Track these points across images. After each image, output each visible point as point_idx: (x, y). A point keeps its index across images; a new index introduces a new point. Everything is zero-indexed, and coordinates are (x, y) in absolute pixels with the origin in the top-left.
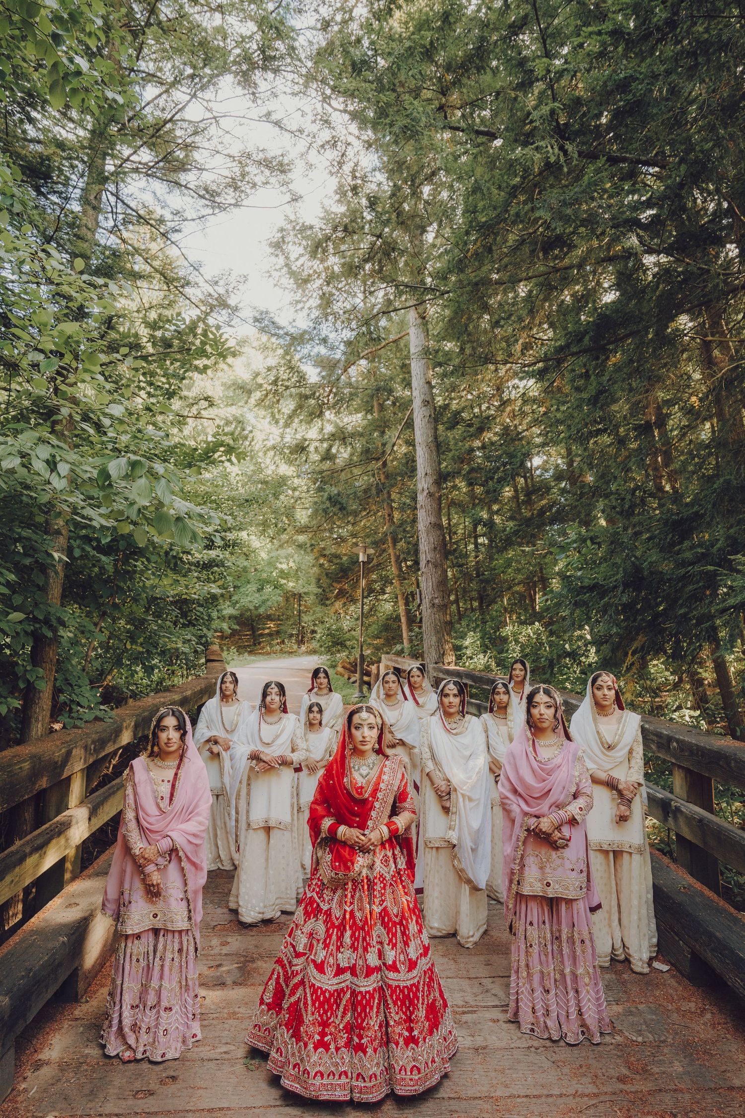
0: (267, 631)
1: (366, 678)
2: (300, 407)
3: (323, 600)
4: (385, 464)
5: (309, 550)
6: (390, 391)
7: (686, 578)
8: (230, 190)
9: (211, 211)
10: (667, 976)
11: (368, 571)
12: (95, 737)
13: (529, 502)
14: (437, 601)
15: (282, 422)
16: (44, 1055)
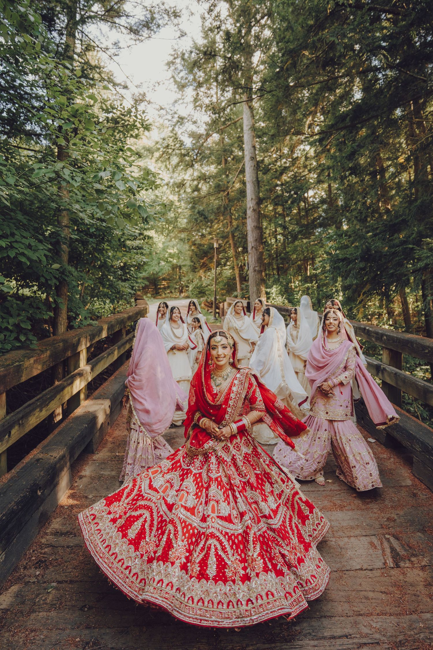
0: (162, 286)
1: (217, 311)
2: (181, 161)
3: (194, 269)
4: (228, 194)
5: (186, 241)
6: (232, 152)
7: (394, 254)
8: (145, 29)
9: (134, 42)
10: (373, 444)
11: (219, 253)
12: (90, 333)
13: (307, 215)
14: (257, 268)
15: (171, 170)
16: (83, 473)
